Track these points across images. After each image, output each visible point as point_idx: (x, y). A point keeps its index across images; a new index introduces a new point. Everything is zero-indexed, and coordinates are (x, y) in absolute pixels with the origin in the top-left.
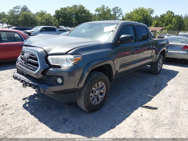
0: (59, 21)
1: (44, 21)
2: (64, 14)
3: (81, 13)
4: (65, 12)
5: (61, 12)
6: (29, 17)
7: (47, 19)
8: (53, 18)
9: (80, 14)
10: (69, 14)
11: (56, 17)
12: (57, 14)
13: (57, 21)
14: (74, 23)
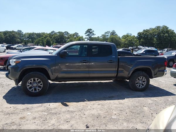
0: (140, 42)
1: (127, 42)
2: (146, 35)
3: (164, 33)
4: (146, 33)
5: (143, 33)
6: (116, 39)
7: (130, 40)
8: (135, 39)
9: (162, 35)
10: (151, 35)
11: (138, 39)
12: (139, 35)
13: (138, 41)
14: (155, 43)
